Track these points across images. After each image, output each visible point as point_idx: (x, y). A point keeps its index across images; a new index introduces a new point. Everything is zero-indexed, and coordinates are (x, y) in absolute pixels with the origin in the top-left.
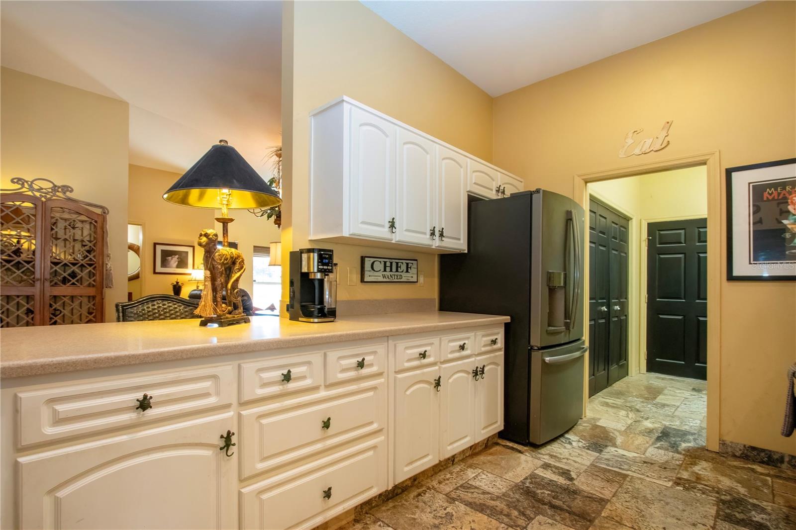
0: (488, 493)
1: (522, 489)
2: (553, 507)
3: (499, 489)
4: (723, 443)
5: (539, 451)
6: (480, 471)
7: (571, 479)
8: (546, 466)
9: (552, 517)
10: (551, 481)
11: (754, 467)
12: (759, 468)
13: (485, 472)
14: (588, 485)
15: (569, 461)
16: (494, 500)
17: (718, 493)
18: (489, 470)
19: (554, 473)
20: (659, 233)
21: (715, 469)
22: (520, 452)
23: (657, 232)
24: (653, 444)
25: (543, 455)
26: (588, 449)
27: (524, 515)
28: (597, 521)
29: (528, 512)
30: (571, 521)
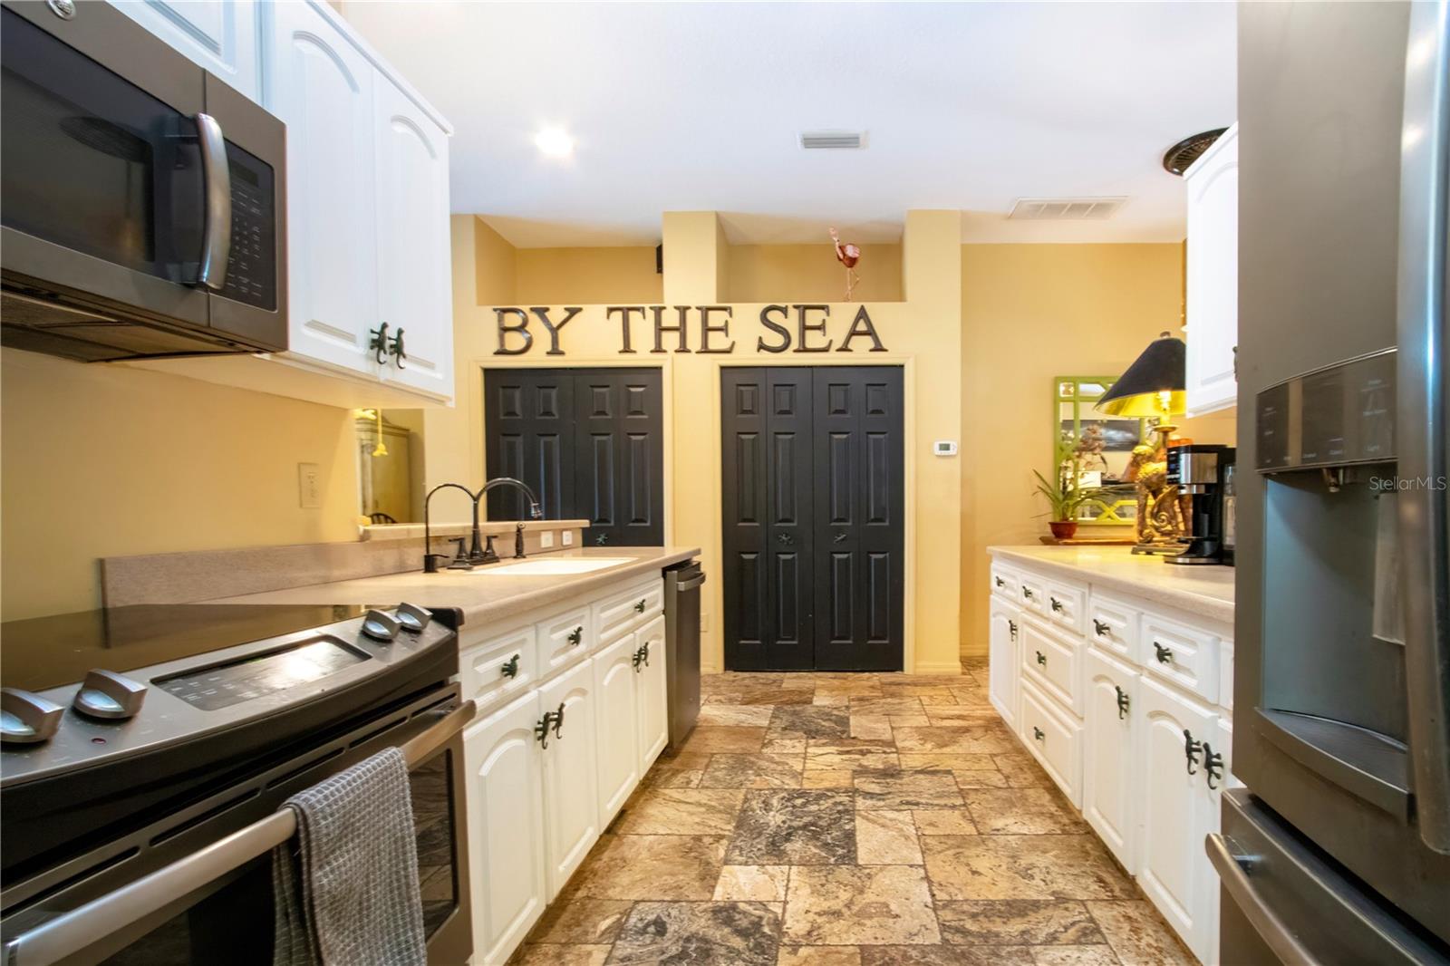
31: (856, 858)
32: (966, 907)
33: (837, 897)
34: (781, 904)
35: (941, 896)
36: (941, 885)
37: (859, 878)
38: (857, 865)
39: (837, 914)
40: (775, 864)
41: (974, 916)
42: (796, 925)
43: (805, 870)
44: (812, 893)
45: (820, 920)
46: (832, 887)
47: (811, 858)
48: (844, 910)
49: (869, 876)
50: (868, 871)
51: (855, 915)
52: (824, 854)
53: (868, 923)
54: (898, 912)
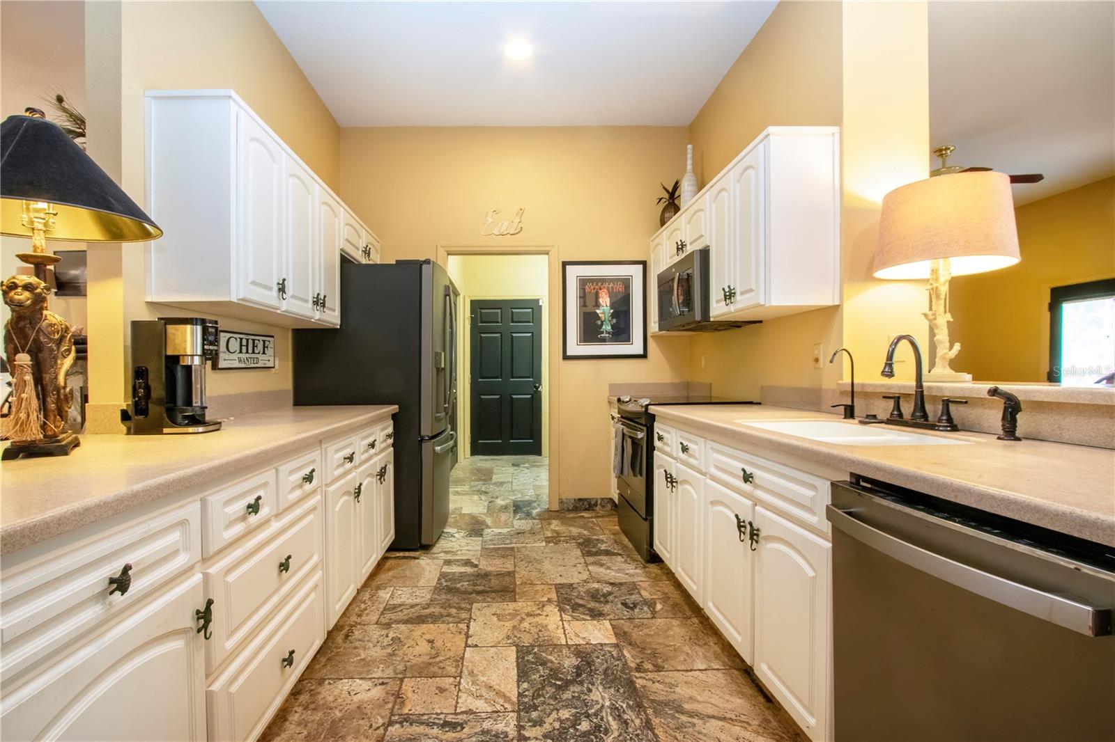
0: (417, 605)
1: (443, 589)
2: (479, 593)
3: (423, 597)
4: (561, 502)
5: (432, 551)
6: (392, 589)
7: (476, 566)
8: (448, 562)
9: (484, 601)
10: (461, 573)
11: (582, 514)
12: (586, 515)
13: (398, 588)
14: (490, 565)
15: (463, 552)
16: (426, 609)
17: (574, 539)
18: (400, 585)
19: (459, 565)
20: (481, 312)
21: (563, 523)
22: (415, 558)
23: (479, 310)
24: (514, 517)
25: (438, 553)
26: (471, 536)
27: (462, 609)
28: (517, 590)
29: (463, 606)
30: (500, 597)
31: (518, 652)
32: (451, 620)
33: (530, 624)
34: (564, 619)
35: (463, 626)
36: (460, 632)
37: (515, 636)
38: (517, 646)
39: (529, 615)
40: (580, 645)
41: (449, 615)
42: (552, 610)
43: (555, 641)
44: (546, 626)
45: (539, 612)
46: (534, 630)
47: (553, 650)
48: (525, 617)
49: (508, 637)
50: (509, 641)
51: (518, 615)
52: (544, 654)
53: (511, 611)
54: (493, 616)
